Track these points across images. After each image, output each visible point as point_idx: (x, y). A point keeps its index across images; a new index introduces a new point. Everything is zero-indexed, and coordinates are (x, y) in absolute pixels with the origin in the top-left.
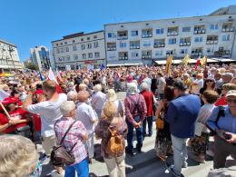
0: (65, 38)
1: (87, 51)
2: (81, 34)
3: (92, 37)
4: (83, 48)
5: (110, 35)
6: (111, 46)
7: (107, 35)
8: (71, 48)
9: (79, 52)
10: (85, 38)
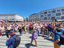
0: (32, 15)
2: (35, 14)
3: (37, 14)
4: (35, 17)
6: (42, 16)
9: (34, 18)
10: (36, 15)
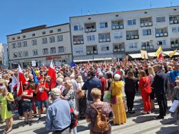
0: (23, 31)
1: (49, 46)
2: (43, 27)
3: (55, 30)
4: (45, 42)
5: (76, 28)
6: (77, 40)
7: (72, 28)
8: (29, 42)
9: (40, 47)
10: (47, 31)
